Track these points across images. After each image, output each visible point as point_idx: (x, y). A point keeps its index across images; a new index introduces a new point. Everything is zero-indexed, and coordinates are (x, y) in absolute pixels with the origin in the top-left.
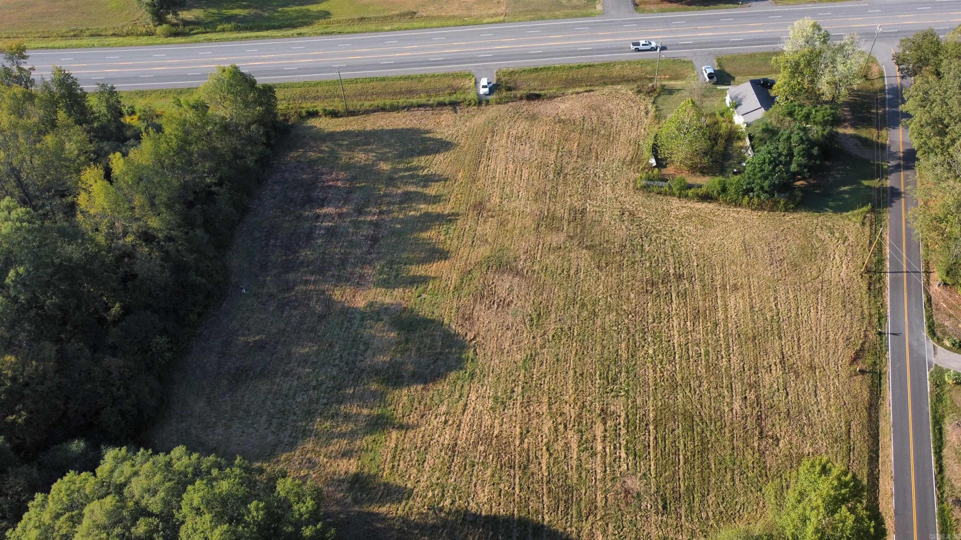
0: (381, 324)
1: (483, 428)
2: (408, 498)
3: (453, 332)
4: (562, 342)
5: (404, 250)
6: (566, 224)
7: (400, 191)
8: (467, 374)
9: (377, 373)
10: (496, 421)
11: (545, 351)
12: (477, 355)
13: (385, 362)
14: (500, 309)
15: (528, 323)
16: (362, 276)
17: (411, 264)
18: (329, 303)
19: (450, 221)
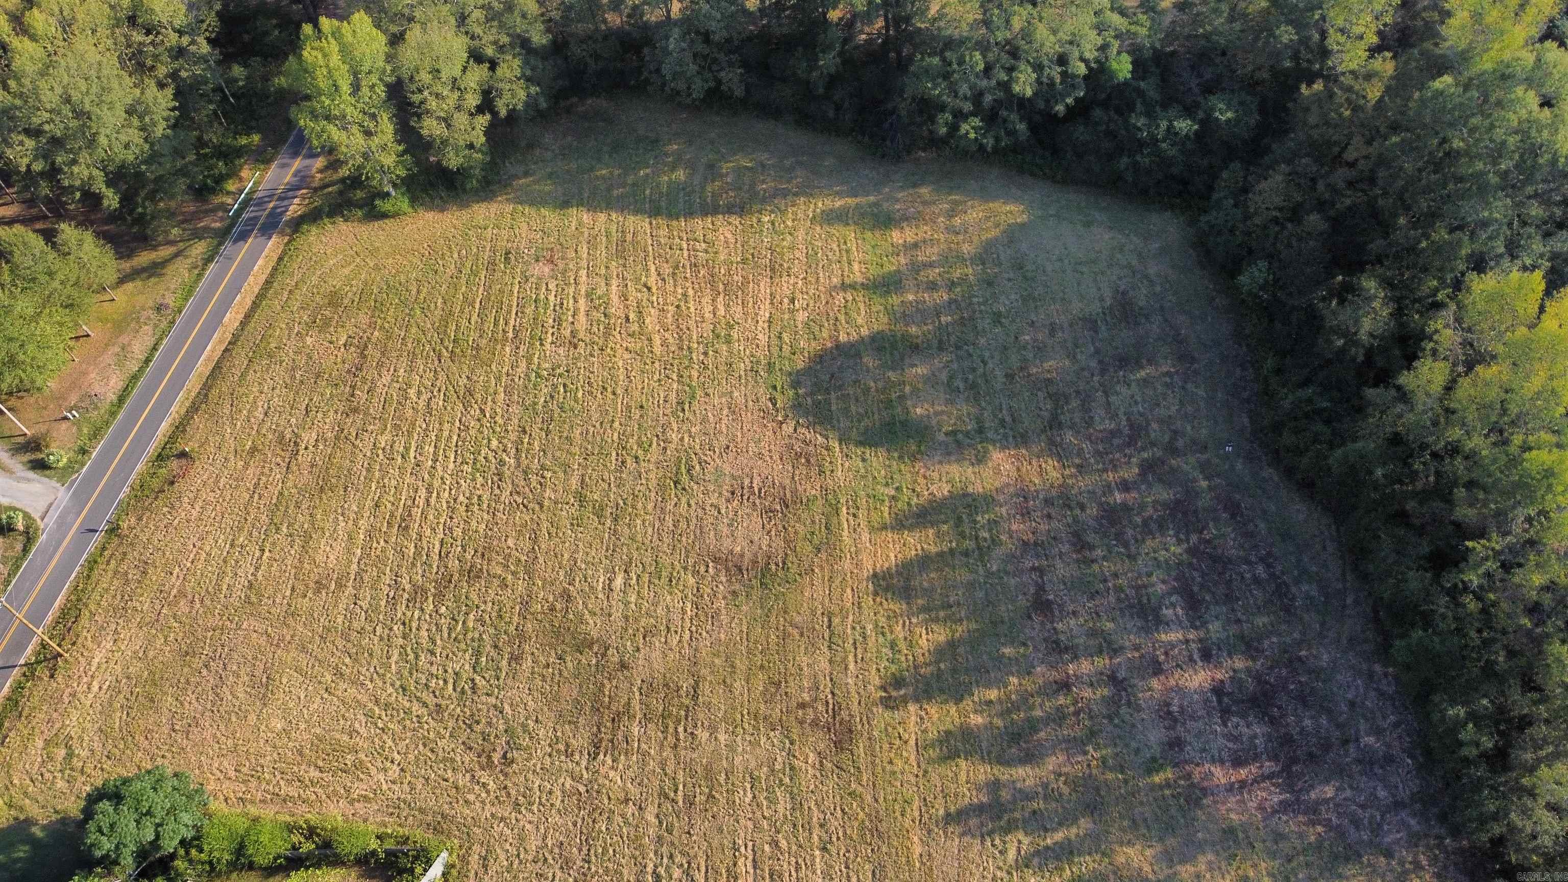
0: (947, 428)
1: (740, 302)
2: (814, 217)
3: (818, 428)
4: (635, 438)
5: (971, 586)
6: (636, 705)
7: (1052, 763)
8: (778, 367)
9: (915, 348)
10: (723, 313)
11: (662, 420)
12: (770, 399)
13: (913, 366)
14: (747, 482)
15: (695, 462)
16: (1026, 513)
17: (941, 554)
18: (1057, 450)
19: (898, 682)
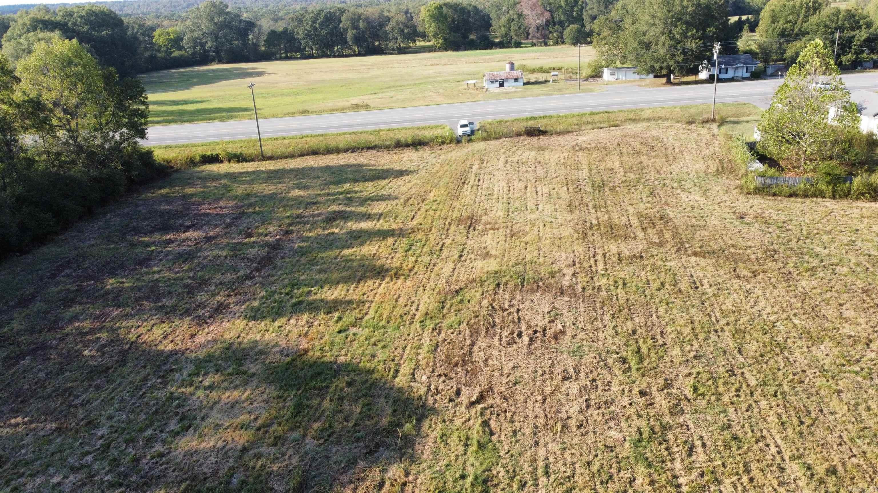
8: (468, 481)
14: (538, 344)
